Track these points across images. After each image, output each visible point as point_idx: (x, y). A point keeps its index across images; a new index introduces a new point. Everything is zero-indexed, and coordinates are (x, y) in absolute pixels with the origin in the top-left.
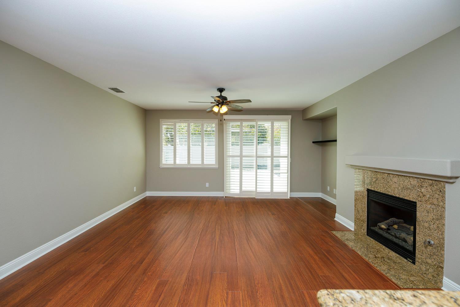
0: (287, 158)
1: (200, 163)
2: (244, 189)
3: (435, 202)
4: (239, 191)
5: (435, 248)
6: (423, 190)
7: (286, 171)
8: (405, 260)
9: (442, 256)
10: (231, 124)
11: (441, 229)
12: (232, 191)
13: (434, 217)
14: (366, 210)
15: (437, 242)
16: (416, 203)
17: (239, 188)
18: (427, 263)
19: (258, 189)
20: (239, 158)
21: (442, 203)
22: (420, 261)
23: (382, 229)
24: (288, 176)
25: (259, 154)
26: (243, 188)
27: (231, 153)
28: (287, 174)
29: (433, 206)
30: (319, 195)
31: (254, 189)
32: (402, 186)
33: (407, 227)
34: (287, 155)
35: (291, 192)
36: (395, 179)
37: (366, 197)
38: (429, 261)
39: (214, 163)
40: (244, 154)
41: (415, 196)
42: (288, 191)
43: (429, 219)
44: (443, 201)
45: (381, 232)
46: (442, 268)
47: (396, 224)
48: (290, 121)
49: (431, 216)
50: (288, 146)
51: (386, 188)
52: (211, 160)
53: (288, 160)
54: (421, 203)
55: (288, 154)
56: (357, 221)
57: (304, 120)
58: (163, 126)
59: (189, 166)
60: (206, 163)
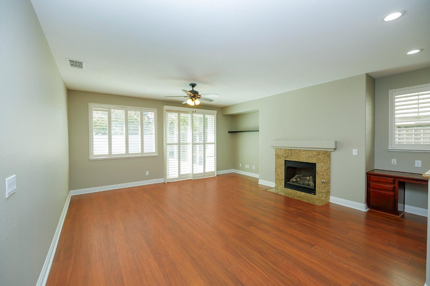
0: (214, 145)
2: (182, 173)
3: (326, 161)
4: (178, 175)
5: (326, 184)
6: (319, 157)
7: (214, 155)
8: (310, 194)
9: (329, 186)
11: (329, 174)
12: (170, 176)
13: (325, 169)
14: (284, 173)
15: (326, 180)
16: (316, 163)
17: (177, 173)
18: (322, 192)
19: (194, 172)
20: (178, 146)
21: (329, 162)
22: (318, 192)
23: (293, 182)
27: (169, 141)
29: (325, 164)
30: (233, 171)
31: (191, 172)
32: (308, 156)
33: (305, 178)
34: (214, 142)
35: (217, 171)
36: (304, 153)
37: (284, 165)
38: (323, 191)
39: (154, 150)
40: (181, 142)
41: (315, 160)
42: (215, 171)
43: (323, 170)
44: (330, 161)
45: (294, 184)
46: (329, 192)
47: (298, 178)
48: (216, 115)
49: (324, 168)
51: (298, 158)
52: (151, 148)
54: (318, 163)
56: (277, 180)
57: (224, 115)
59: (127, 156)
60: (145, 151)
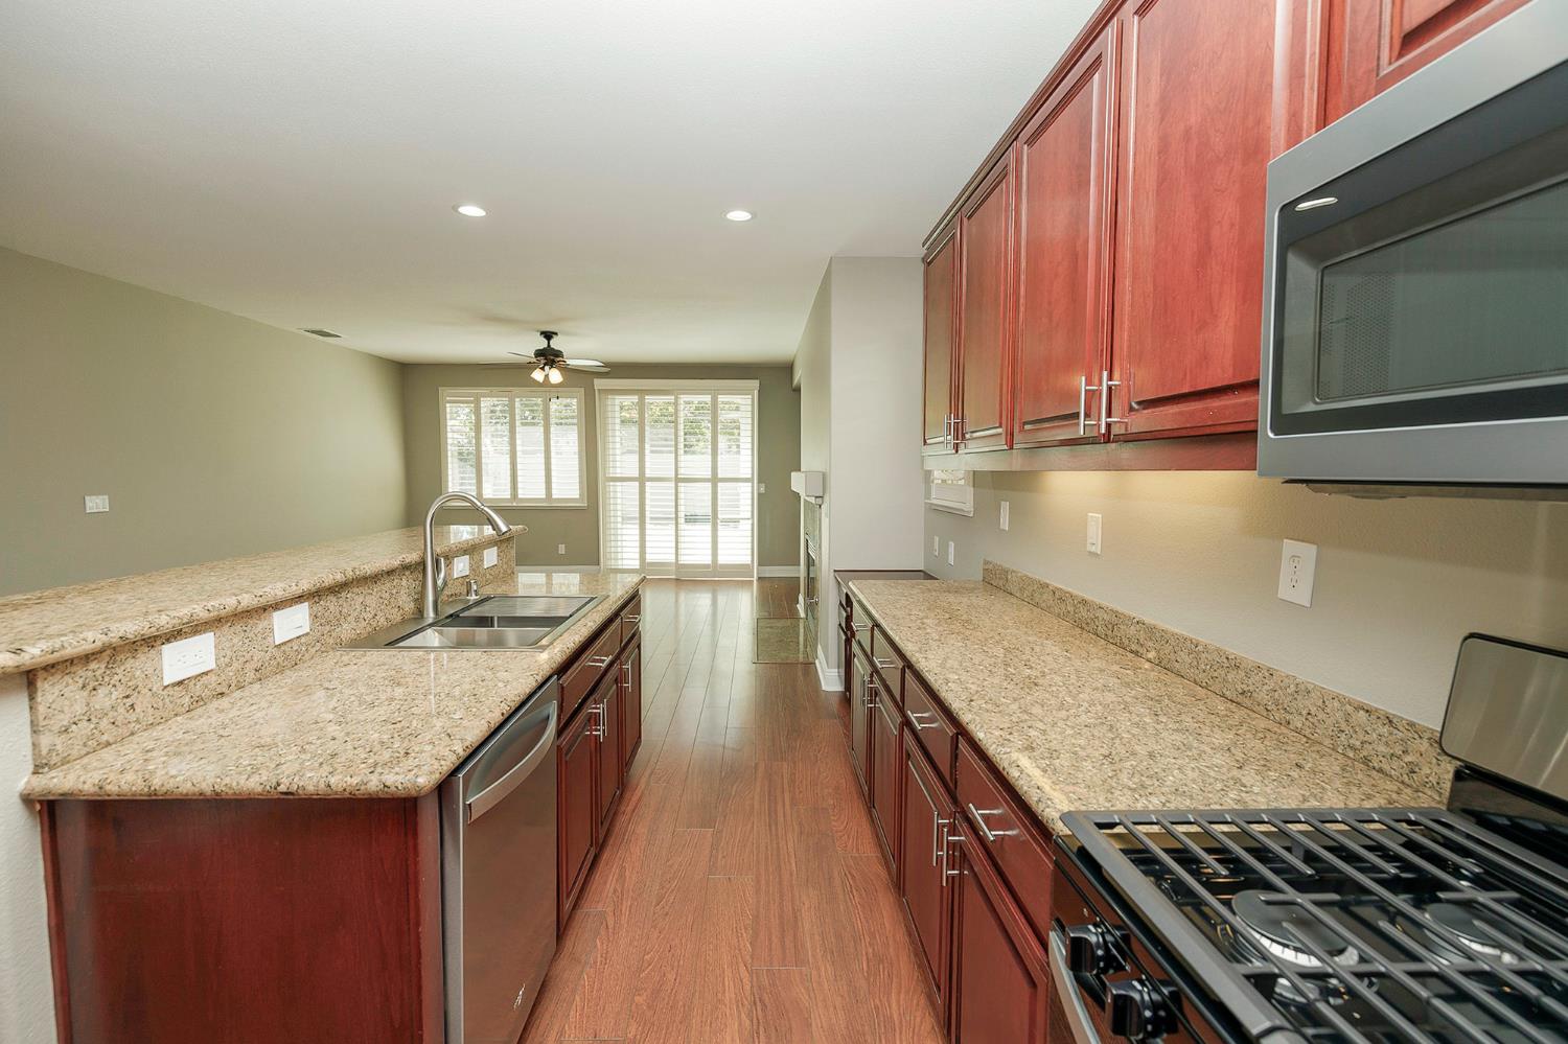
0: (750, 484)
1: (542, 494)
2: (650, 558)
4: (638, 562)
7: (749, 515)
10: (618, 399)
12: (625, 562)
17: (637, 556)
19: (681, 558)
20: (637, 484)
24: (753, 524)
25: (683, 472)
26: (648, 556)
27: (618, 471)
28: (750, 522)
31: (671, 558)
34: (750, 476)
35: (760, 564)
39: (576, 494)
40: (648, 473)
42: (753, 562)
48: (756, 392)
50: (753, 455)
52: (567, 488)
53: (753, 487)
55: (753, 474)
58: (448, 405)
59: (515, 504)
60: (556, 494)
